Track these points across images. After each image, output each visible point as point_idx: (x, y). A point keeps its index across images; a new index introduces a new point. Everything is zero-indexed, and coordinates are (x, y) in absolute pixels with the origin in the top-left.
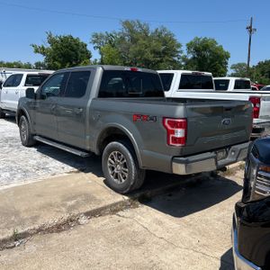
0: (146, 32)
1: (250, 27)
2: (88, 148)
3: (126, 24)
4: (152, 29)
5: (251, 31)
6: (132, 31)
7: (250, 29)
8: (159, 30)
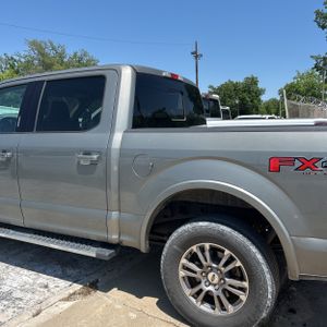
0: (61, 56)
1: (196, 53)
2: (114, 238)
3: (35, 45)
4: (69, 53)
5: (196, 57)
6: (42, 54)
7: (196, 55)
8: (79, 54)
